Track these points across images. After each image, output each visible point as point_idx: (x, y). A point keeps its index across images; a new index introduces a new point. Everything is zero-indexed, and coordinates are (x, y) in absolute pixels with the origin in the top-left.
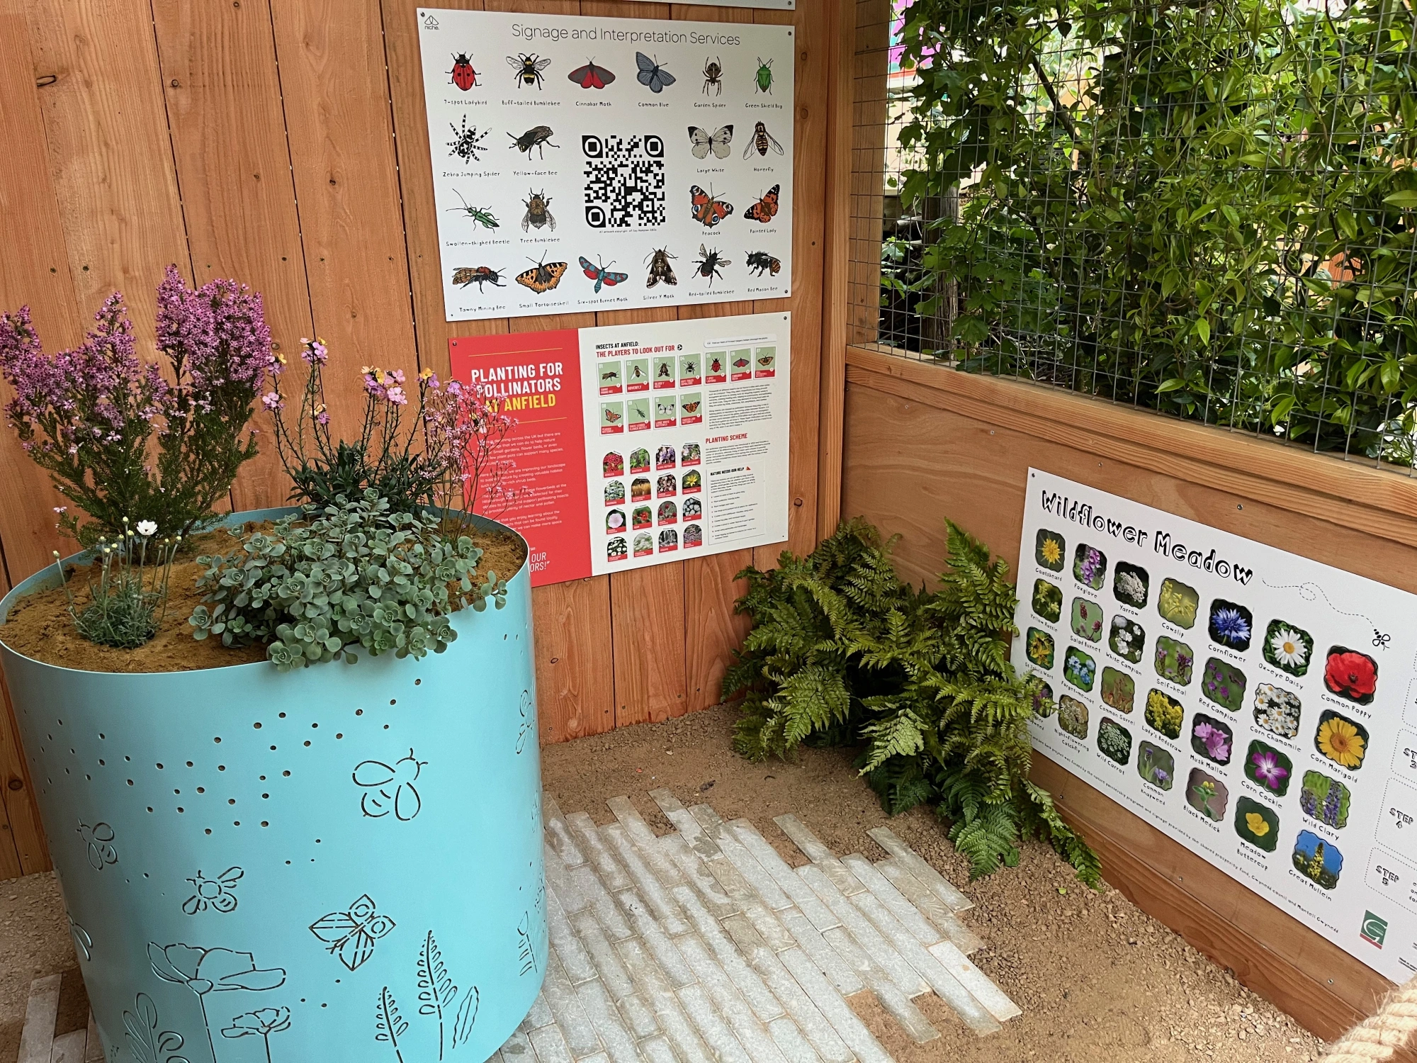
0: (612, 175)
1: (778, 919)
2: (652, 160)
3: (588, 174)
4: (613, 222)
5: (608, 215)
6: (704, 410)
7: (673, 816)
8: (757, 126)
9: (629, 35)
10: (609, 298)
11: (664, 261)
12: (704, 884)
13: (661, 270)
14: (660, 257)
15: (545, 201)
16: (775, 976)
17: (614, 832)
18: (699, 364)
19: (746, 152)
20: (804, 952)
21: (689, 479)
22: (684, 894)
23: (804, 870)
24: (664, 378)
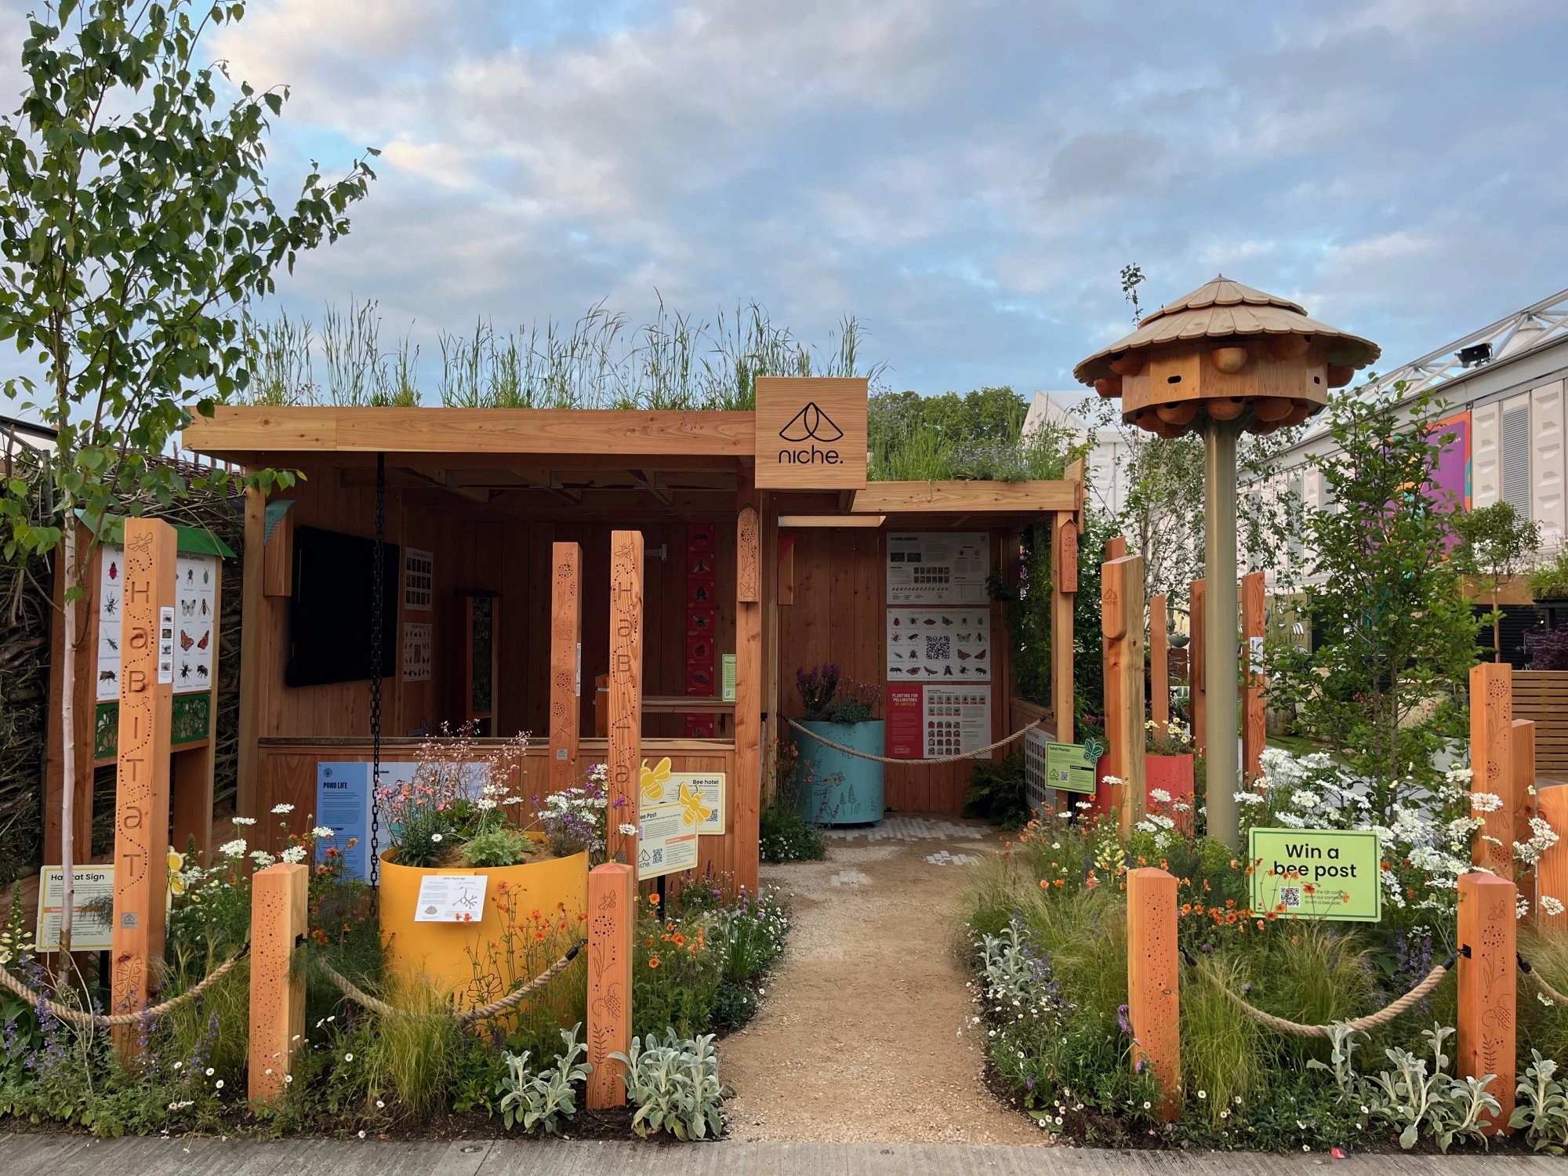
0: (934, 646)
2: (946, 642)
3: (928, 646)
5: (933, 656)
6: (961, 712)
9: (940, 612)
10: (932, 678)
13: (948, 671)
14: (948, 668)
15: (915, 652)
18: (960, 698)
19: (975, 641)
21: (956, 733)
24: (948, 701)
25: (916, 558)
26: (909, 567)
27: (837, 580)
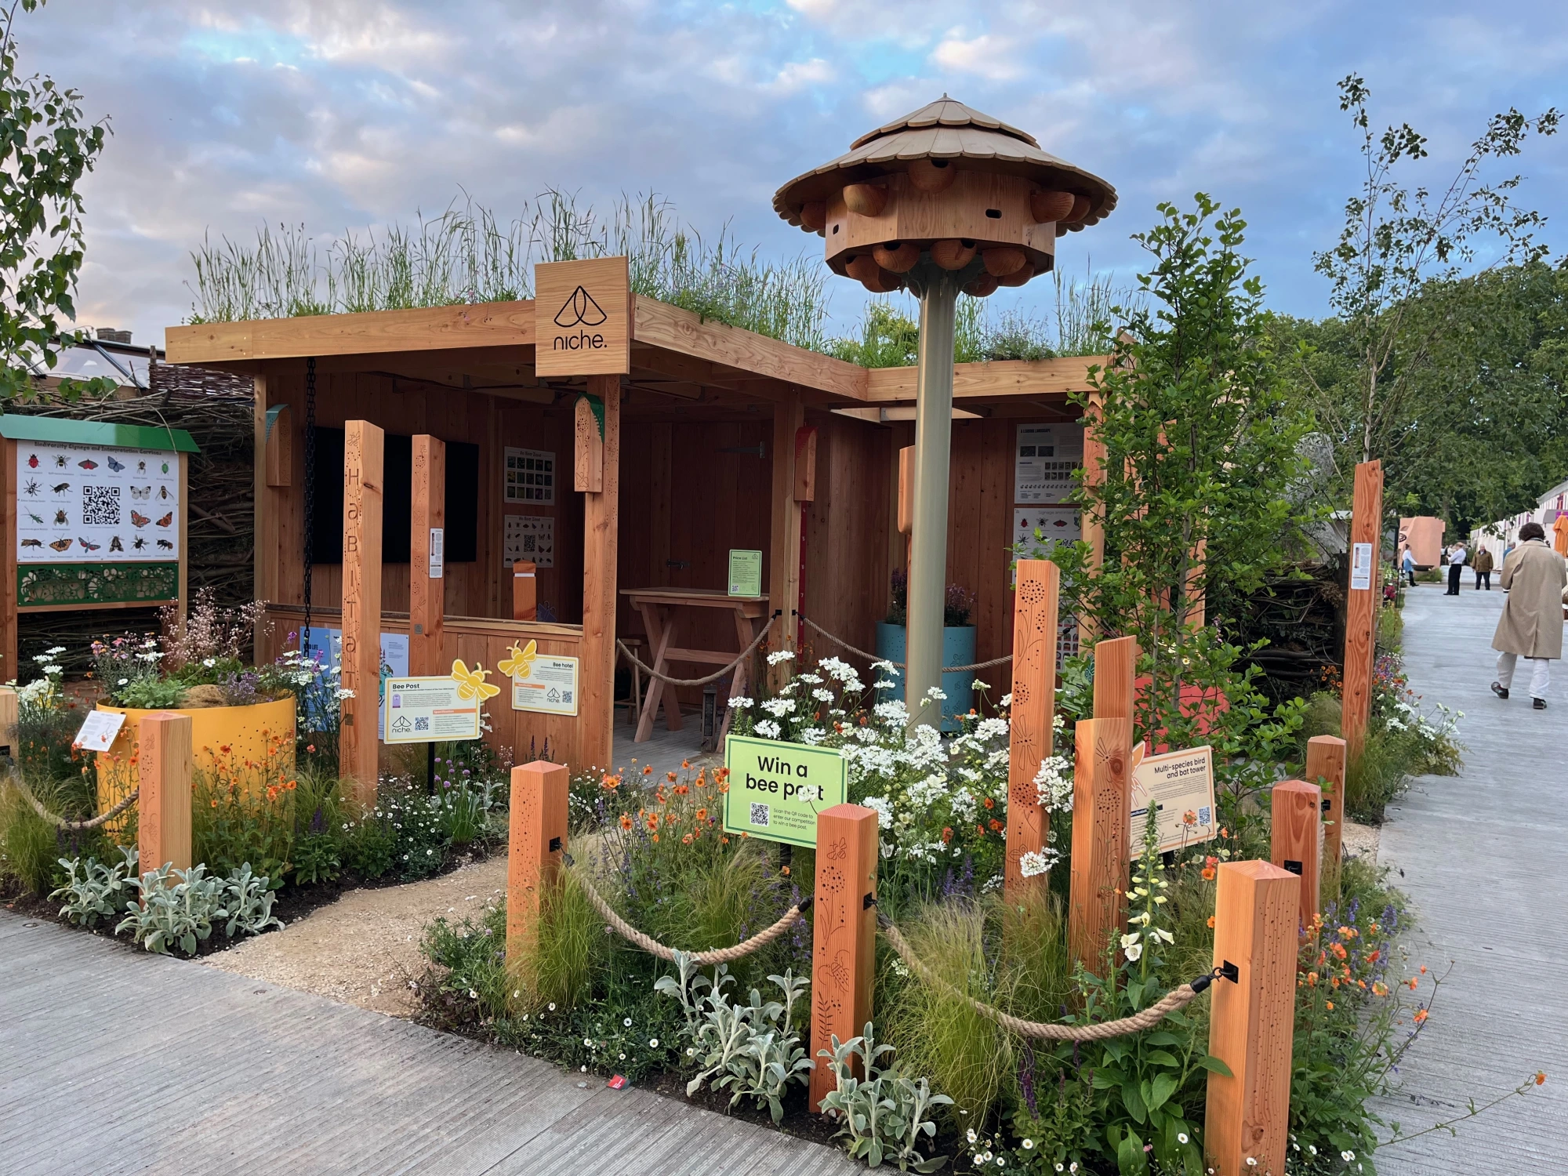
25: (1047, 452)
26: (1039, 462)
27: (963, 477)
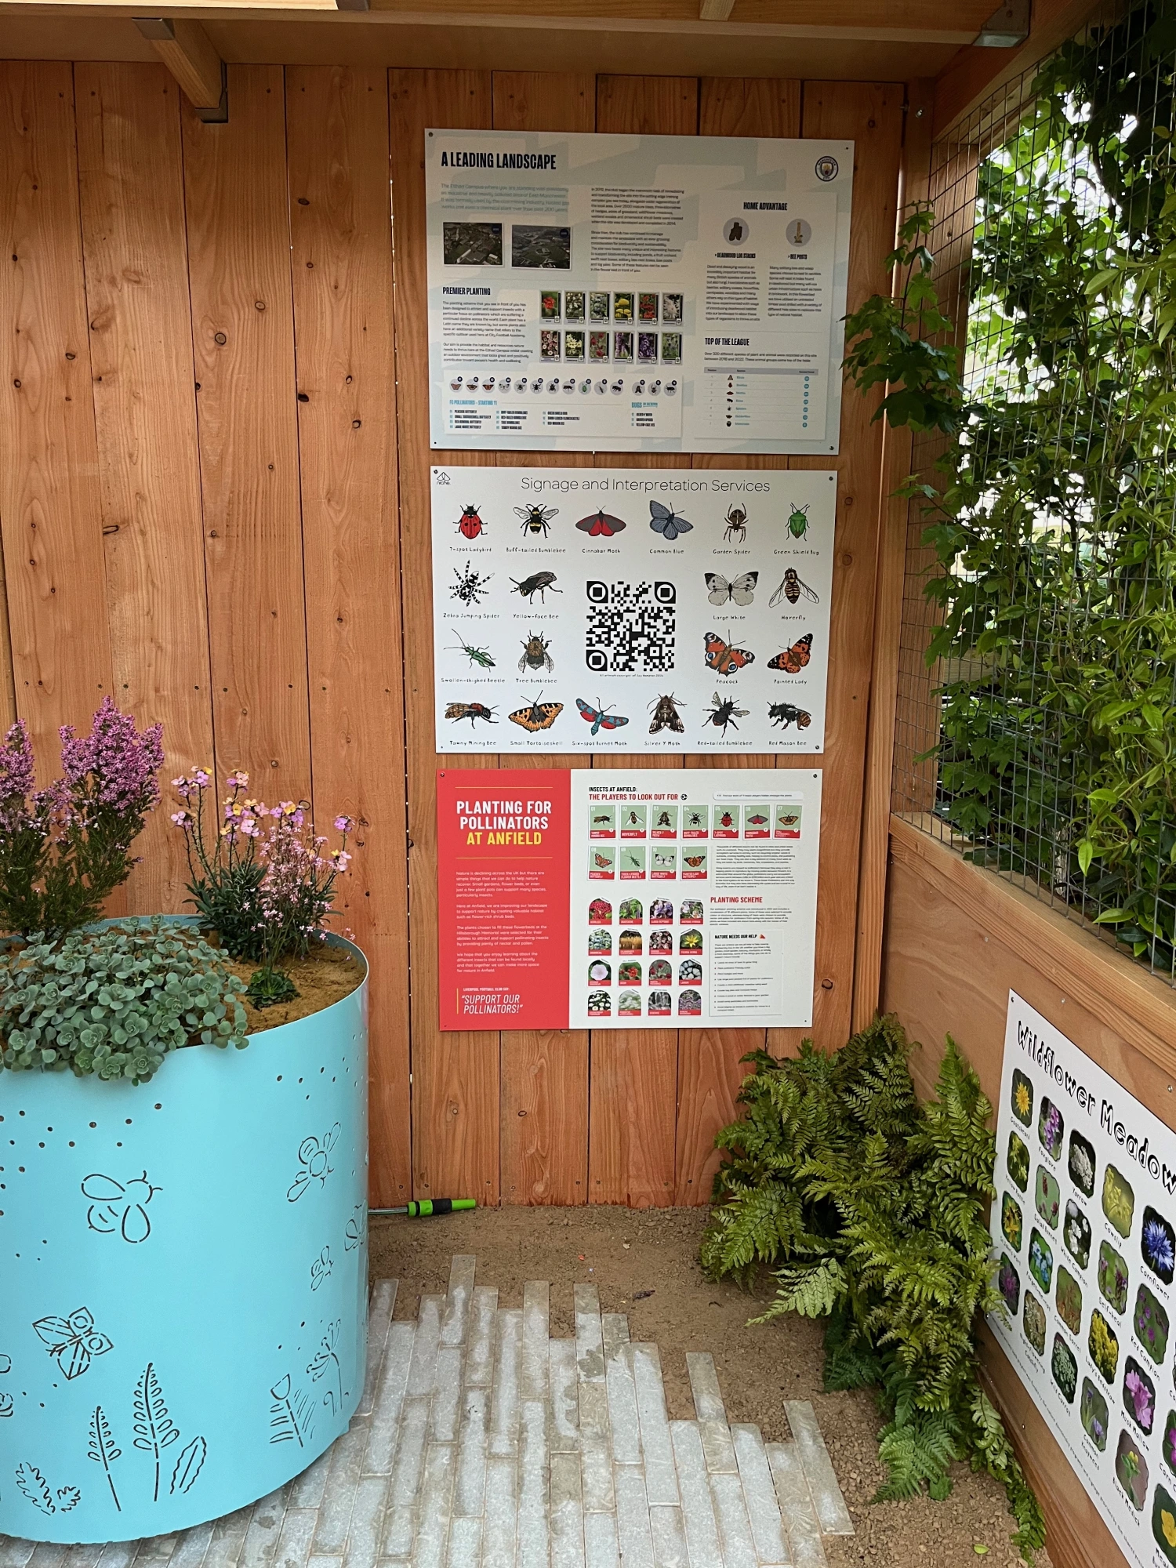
0: (616, 620)
1: (613, 1474)
2: (662, 606)
3: (591, 618)
4: (615, 666)
5: (610, 659)
6: (710, 866)
7: (581, 1319)
8: (787, 572)
9: (643, 485)
10: (606, 741)
11: (670, 708)
12: (562, 1406)
13: (666, 715)
14: (666, 703)
15: (544, 643)
16: (565, 1540)
17: (510, 1319)
18: (706, 817)
19: (772, 599)
20: (615, 1522)
21: (688, 938)
22: (534, 1412)
23: (680, 1426)
24: (664, 827)
25: (547, 248)
26: (515, 290)
27: (221, 340)
